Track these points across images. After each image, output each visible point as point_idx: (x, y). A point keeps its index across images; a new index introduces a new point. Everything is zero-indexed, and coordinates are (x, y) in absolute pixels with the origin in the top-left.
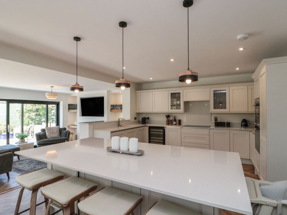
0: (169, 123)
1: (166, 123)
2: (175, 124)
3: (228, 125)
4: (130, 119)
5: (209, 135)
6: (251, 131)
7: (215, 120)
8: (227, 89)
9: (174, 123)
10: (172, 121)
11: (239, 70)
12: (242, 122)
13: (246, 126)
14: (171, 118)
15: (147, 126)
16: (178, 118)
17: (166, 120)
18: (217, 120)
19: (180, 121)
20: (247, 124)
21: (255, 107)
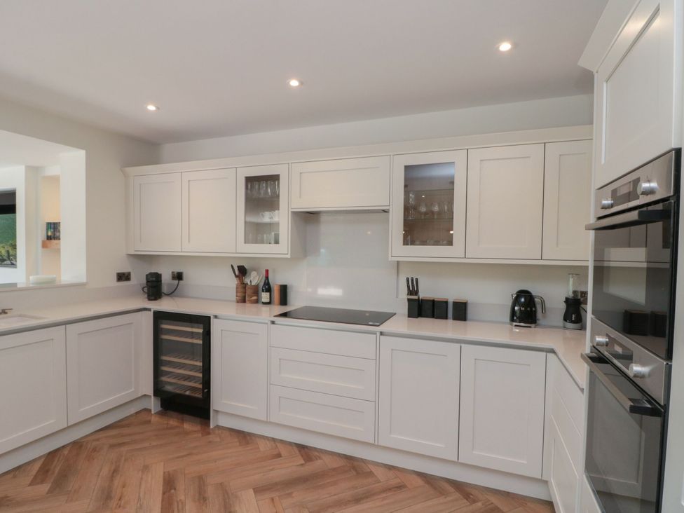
0: (245, 297)
1: (234, 298)
2: (268, 301)
3: (461, 311)
4: (84, 280)
5: (377, 359)
6: (553, 351)
7: (410, 293)
8: (459, 158)
9: (265, 297)
10: (256, 291)
11: (511, 50)
12: (516, 301)
13: (531, 323)
14: (254, 279)
15: (149, 310)
16: (277, 280)
17: (235, 286)
18: (416, 293)
19: (284, 289)
20: (535, 311)
21: (595, 233)
